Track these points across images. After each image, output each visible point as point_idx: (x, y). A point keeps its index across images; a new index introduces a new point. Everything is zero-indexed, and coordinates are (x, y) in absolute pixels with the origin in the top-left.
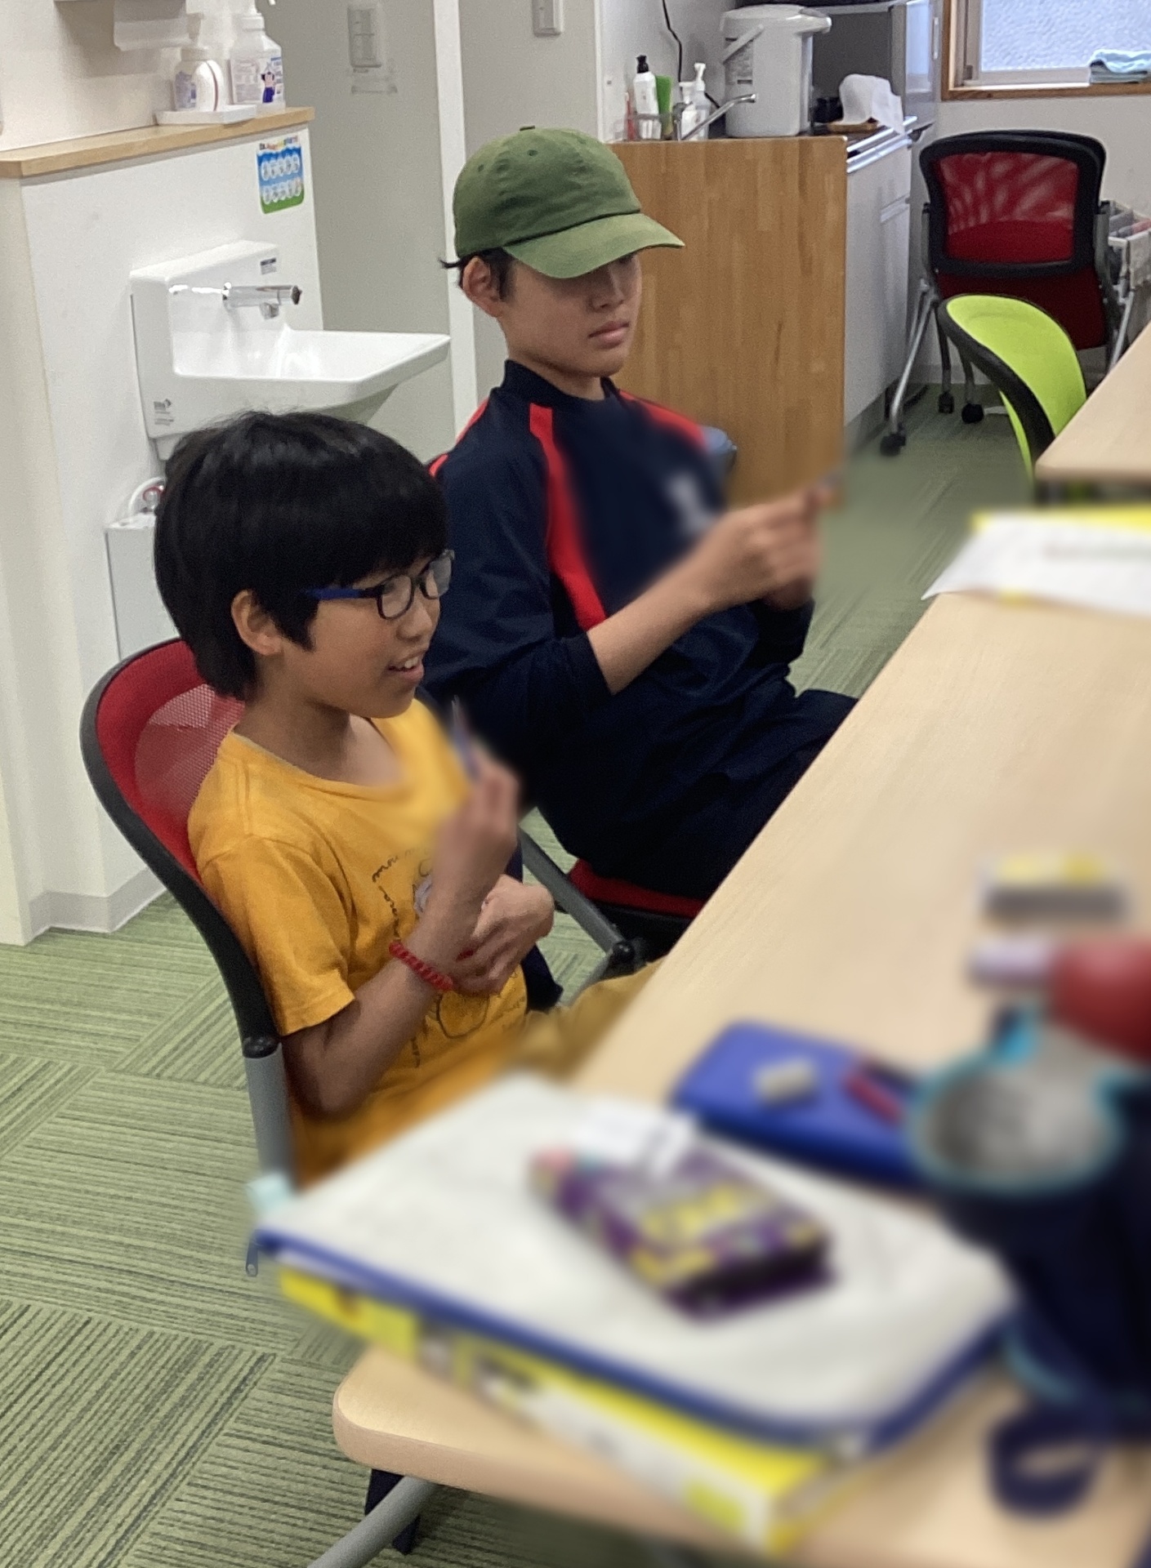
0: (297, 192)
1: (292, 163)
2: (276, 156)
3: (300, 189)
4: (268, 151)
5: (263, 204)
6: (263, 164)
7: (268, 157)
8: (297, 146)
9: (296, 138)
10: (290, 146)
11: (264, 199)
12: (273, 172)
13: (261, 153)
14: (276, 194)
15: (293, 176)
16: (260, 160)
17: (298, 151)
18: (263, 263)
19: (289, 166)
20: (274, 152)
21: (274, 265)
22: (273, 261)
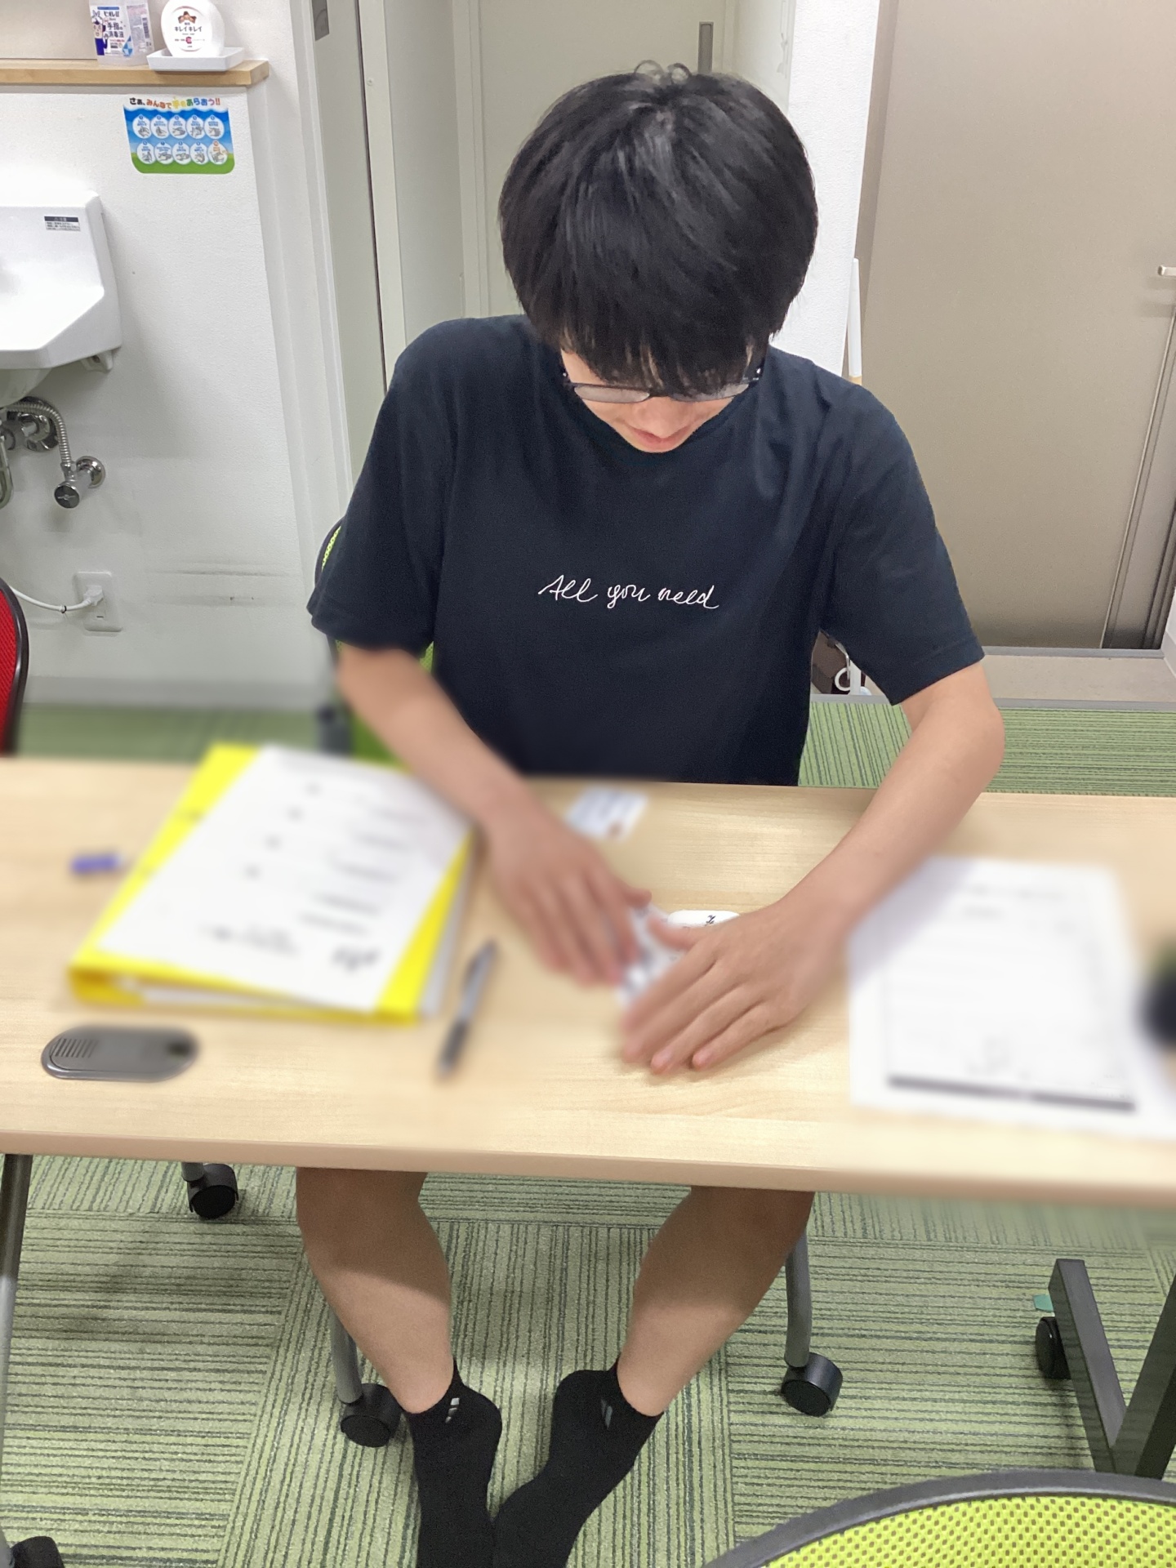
0: (216, 159)
1: (207, 127)
2: (169, 115)
3: (225, 157)
4: (151, 108)
5: (135, 160)
6: (136, 120)
7: (151, 114)
8: (219, 109)
9: (218, 100)
10: (201, 108)
11: (140, 155)
12: (159, 131)
13: (132, 108)
14: (168, 157)
15: (207, 140)
16: (130, 116)
17: (224, 117)
18: (48, 219)
19: (199, 129)
20: (160, 109)
21: (73, 224)
22: (74, 220)
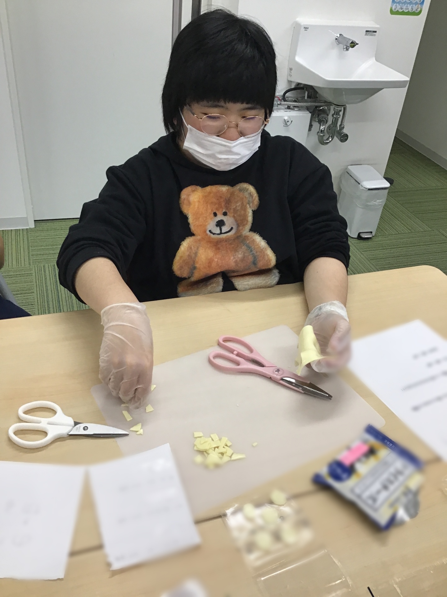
0: (416, 10)
3: (419, 10)
5: (391, 10)
14: (402, 9)
15: (416, 4)
18: (367, 31)
21: (375, 33)
22: (375, 32)
